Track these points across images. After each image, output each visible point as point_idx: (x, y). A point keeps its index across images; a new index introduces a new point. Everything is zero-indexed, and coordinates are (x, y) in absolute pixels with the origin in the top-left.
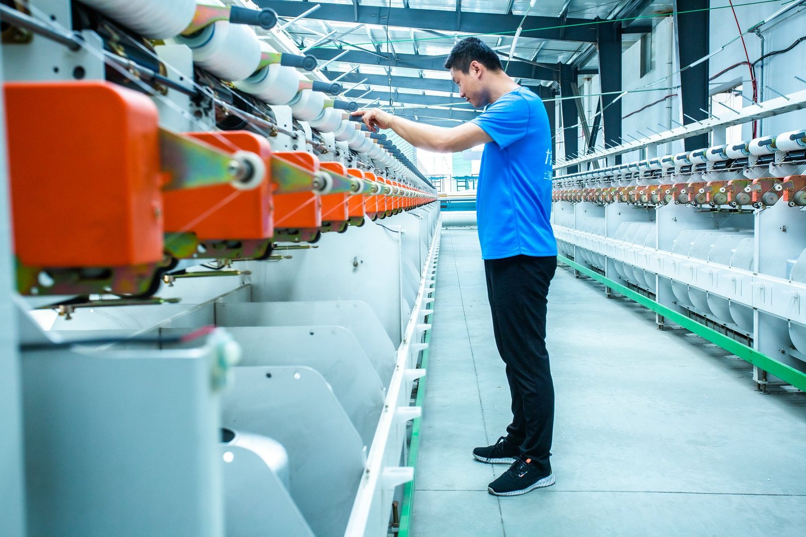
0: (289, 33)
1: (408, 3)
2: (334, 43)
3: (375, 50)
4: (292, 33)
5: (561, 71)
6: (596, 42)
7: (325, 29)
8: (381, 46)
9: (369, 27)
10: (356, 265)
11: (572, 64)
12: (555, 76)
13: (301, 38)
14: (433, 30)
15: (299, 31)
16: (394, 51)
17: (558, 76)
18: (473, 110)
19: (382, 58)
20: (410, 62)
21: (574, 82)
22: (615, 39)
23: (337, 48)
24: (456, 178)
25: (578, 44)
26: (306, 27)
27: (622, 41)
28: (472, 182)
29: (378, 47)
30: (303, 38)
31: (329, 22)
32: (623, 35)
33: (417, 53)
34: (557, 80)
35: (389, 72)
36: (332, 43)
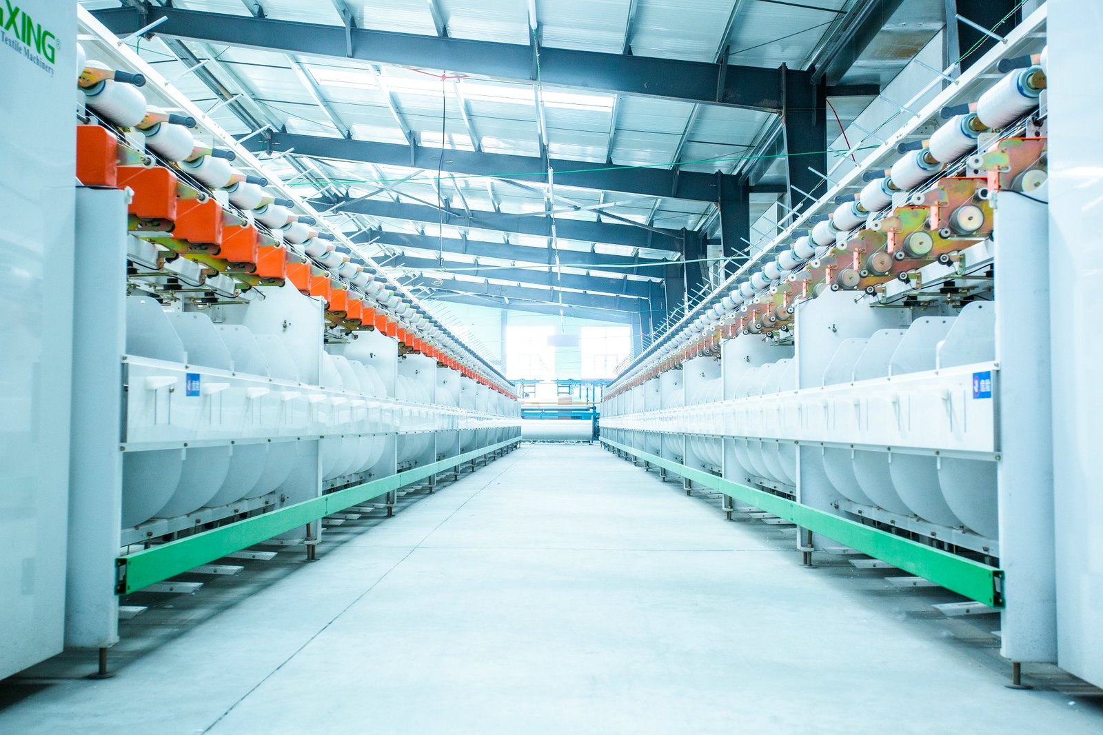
0: (329, 179)
1: (479, 145)
2: (389, 194)
3: (442, 205)
4: (332, 179)
5: (686, 239)
6: (717, 201)
7: (376, 176)
8: (452, 201)
9: (431, 174)
10: (285, 327)
11: (700, 230)
12: (678, 246)
13: (345, 186)
14: (513, 180)
15: (343, 176)
16: (467, 206)
17: (681, 246)
18: (581, 291)
19: (450, 215)
20: (488, 221)
21: (703, 254)
22: (741, 198)
23: (392, 201)
24: (558, 382)
25: (706, 204)
26: (352, 172)
27: (750, 202)
28: (579, 388)
29: (447, 202)
30: (349, 186)
31: (380, 166)
32: (750, 194)
33: (498, 211)
34: (681, 251)
35: (464, 236)
36: (384, 193)
